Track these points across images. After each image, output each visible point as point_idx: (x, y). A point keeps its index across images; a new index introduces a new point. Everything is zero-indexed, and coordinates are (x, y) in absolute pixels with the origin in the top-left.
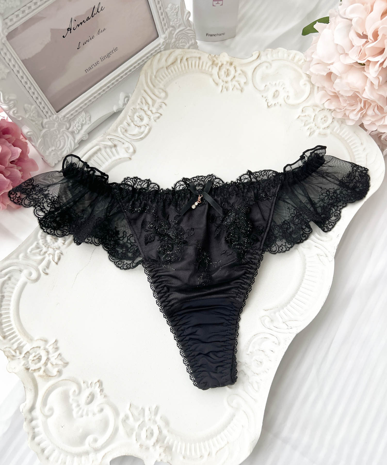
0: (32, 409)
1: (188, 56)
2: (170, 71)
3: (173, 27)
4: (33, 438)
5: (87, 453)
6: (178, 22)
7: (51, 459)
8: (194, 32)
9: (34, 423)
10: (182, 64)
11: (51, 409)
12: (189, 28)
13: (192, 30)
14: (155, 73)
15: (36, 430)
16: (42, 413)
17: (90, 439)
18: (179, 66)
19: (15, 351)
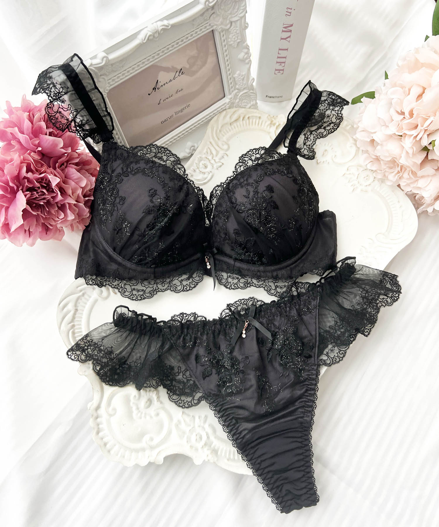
0: (98, 408)
1: (250, 115)
2: (233, 126)
3: (238, 89)
4: (98, 433)
5: (143, 450)
6: (243, 86)
7: (112, 452)
8: (256, 95)
9: (99, 420)
10: (244, 122)
11: (114, 409)
12: (251, 91)
13: (254, 93)
14: (220, 127)
15: (100, 426)
16: (107, 412)
17: (147, 438)
18: (241, 122)
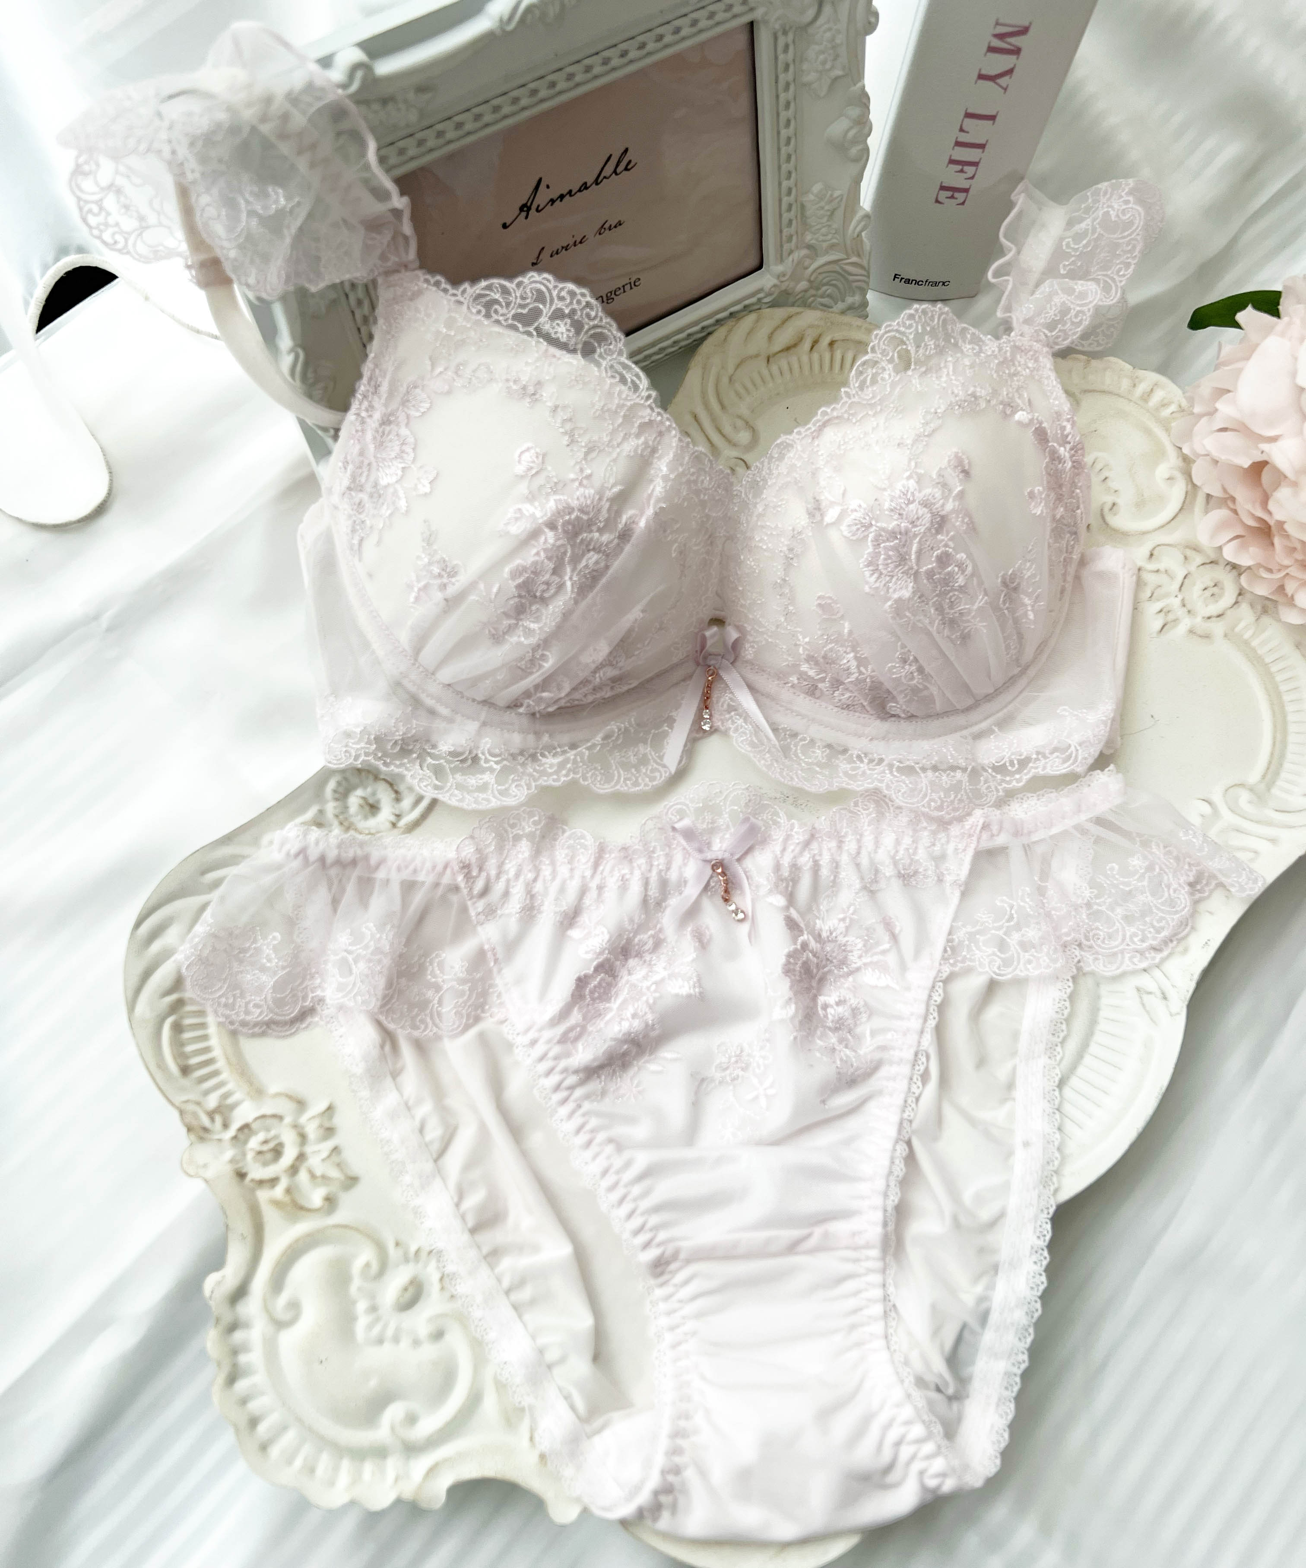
1: (837, 336)
3: (809, 247)
6: (830, 237)
10: (815, 356)
11: (295, 1306)
12: (854, 259)
14: (731, 370)
15: (243, 1359)
16: (267, 1311)
17: (394, 1412)
18: (805, 359)
19: (211, 1115)
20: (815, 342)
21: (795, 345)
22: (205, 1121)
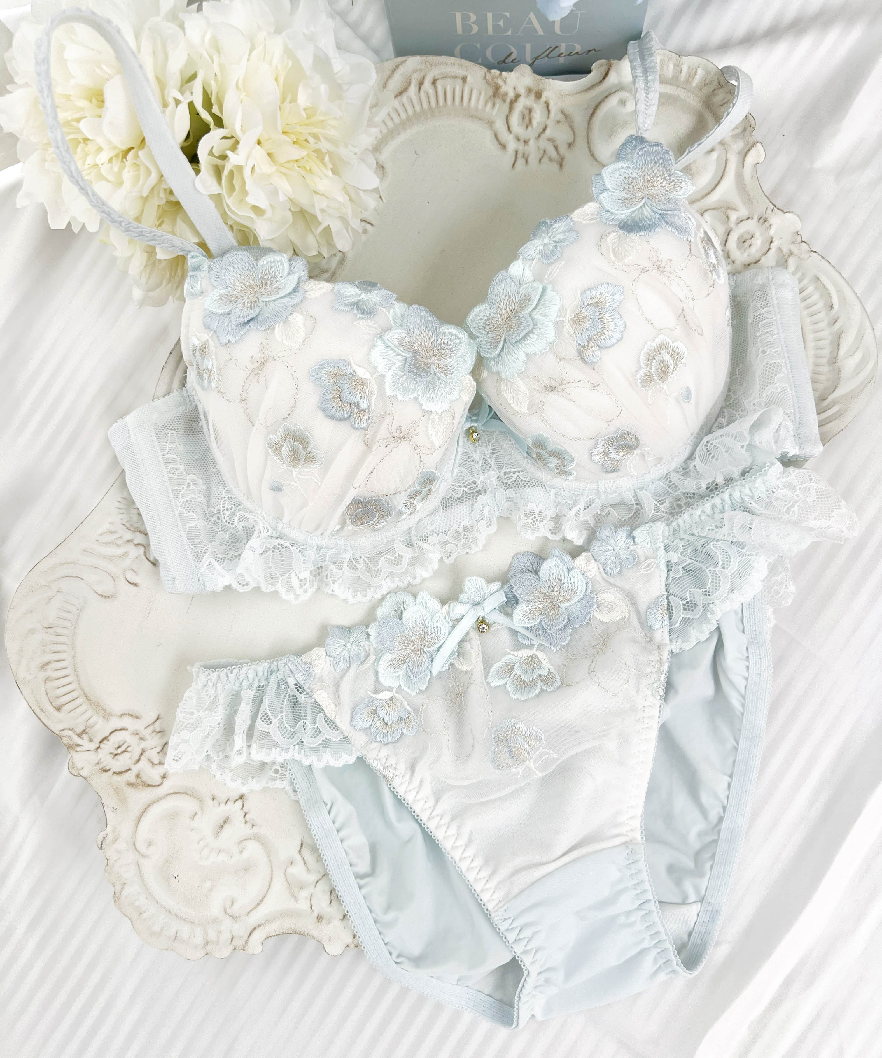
19: (81, 735)
20: (421, 84)
21: (406, 89)
22: (77, 740)
